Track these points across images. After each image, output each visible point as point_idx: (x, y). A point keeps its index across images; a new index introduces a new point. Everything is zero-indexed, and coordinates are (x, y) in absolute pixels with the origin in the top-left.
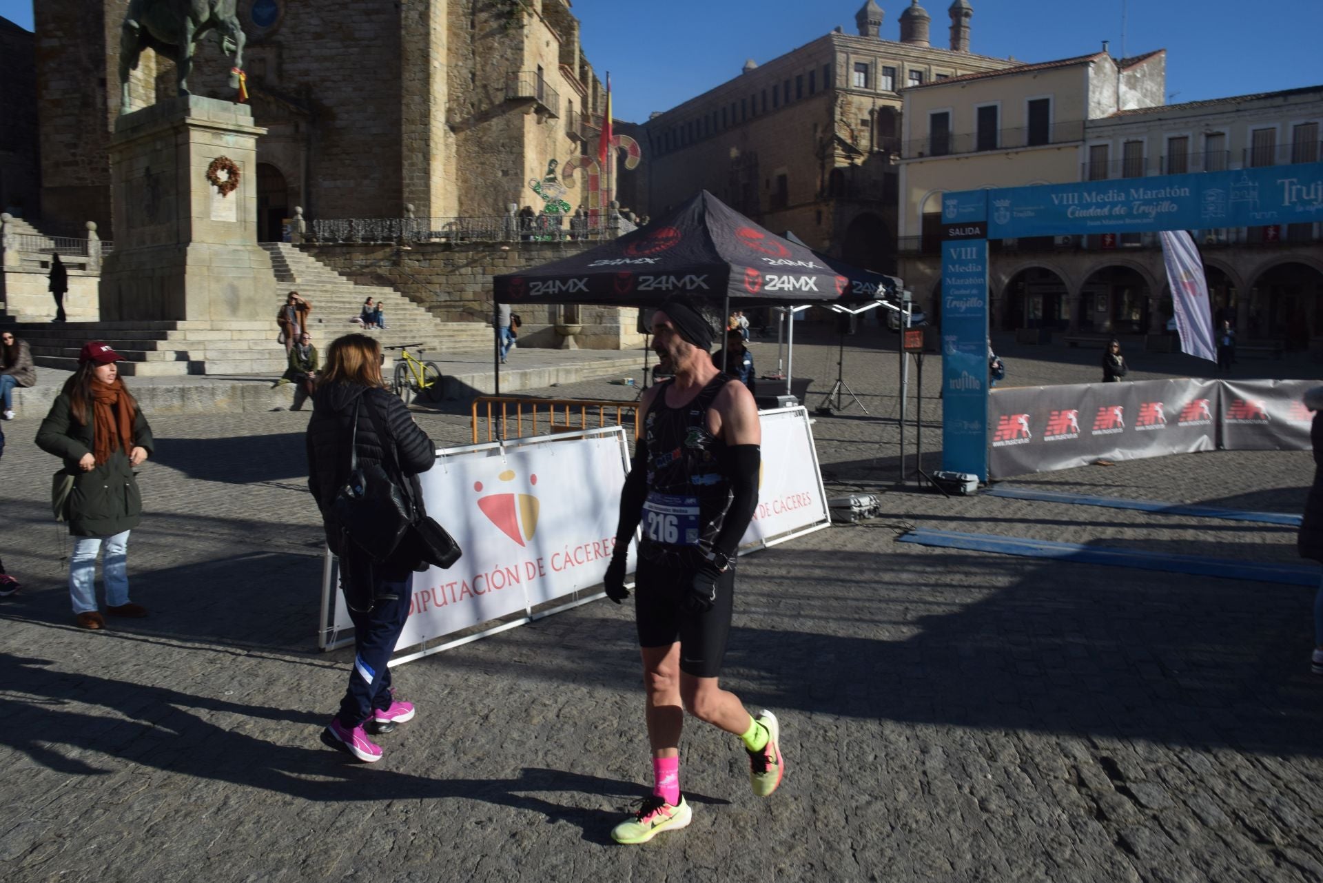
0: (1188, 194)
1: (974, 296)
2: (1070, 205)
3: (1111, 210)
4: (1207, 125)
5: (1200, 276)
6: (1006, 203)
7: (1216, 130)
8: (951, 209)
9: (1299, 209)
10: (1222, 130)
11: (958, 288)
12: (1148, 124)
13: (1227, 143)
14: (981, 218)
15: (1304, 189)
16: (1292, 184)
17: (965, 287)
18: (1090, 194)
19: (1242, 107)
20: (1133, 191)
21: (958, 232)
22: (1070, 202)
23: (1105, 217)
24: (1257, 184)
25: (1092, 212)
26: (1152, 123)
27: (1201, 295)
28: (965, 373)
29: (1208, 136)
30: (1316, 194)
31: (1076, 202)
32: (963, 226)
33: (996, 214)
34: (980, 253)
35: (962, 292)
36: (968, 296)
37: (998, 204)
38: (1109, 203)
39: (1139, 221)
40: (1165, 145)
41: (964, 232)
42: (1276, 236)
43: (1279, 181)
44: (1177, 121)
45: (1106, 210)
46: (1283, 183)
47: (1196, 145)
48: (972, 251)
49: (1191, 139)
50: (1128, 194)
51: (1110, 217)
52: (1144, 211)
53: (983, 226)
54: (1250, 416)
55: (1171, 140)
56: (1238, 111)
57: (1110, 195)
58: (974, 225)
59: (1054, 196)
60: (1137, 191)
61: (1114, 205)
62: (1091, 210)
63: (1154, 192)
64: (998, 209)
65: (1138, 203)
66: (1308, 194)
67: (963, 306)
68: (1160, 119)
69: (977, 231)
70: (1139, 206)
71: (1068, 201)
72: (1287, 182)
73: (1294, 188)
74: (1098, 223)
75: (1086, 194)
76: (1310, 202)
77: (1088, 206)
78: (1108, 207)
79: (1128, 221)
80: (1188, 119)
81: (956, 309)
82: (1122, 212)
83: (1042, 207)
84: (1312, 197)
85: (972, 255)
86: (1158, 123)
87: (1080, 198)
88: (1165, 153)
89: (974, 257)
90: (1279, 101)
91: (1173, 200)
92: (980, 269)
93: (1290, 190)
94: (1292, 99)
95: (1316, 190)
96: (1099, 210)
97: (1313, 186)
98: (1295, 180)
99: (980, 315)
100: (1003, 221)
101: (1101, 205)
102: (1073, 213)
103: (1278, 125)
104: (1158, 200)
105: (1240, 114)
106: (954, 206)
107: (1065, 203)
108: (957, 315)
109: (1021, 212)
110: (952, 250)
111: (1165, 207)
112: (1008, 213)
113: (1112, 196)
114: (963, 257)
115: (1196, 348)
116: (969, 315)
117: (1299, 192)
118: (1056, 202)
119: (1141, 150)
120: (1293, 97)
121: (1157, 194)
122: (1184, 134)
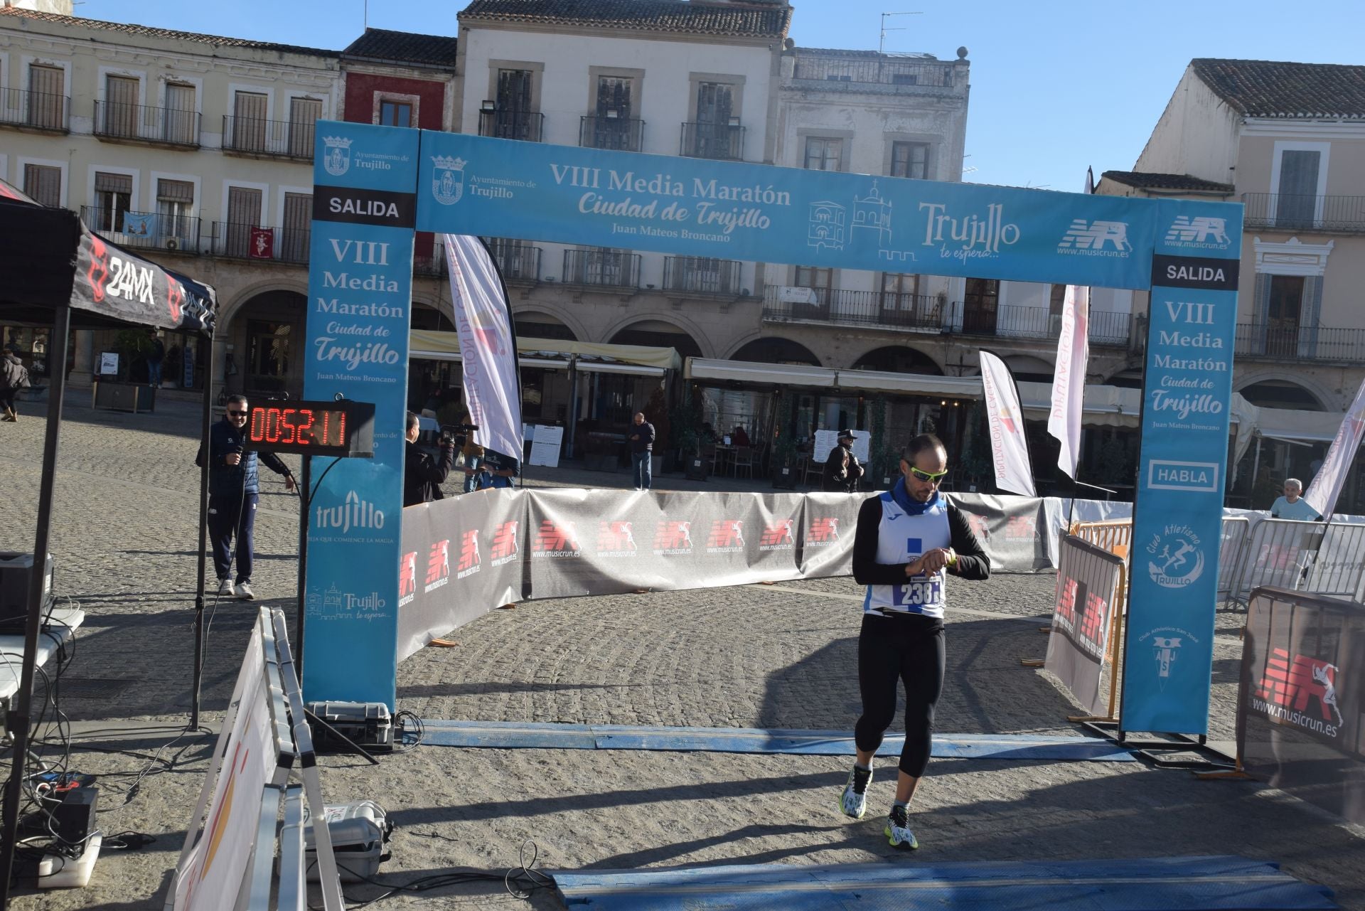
0: (787, 203)
1: (382, 340)
2: (587, 190)
3: (659, 210)
4: (168, 67)
5: (501, 323)
6: (458, 164)
7: (180, 78)
8: (337, 156)
9: (945, 253)
10: (191, 81)
11: (346, 320)
12: (72, 43)
13: (198, 101)
14: (404, 185)
15: (954, 222)
16: (938, 212)
17: (362, 321)
18: (621, 176)
19: (220, 52)
20: (698, 181)
21: (349, 206)
22: (585, 184)
23: (646, 222)
24: (890, 205)
25: (624, 207)
26: (79, 43)
27: (503, 352)
28: (353, 495)
29: (170, 84)
30: (969, 235)
31: (595, 185)
32: (365, 196)
33: (436, 183)
34: (396, 256)
35: (353, 330)
36: (365, 340)
37: (440, 162)
38: (655, 196)
39: (704, 237)
40: (102, 82)
41: (364, 207)
42: (268, 251)
43: (922, 205)
44: (121, 49)
45: (651, 208)
46: (927, 209)
47: (150, 95)
48: (378, 250)
49: (142, 83)
50: (689, 187)
51: (656, 222)
52: (715, 221)
53: (408, 206)
54: (560, 547)
55: (110, 77)
56: (215, 56)
57: (659, 183)
58: (387, 197)
59: (554, 167)
60: (705, 185)
61: (664, 201)
62: (624, 205)
63: (735, 190)
64: (440, 174)
65: (707, 204)
66: (959, 233)
67: (354, 360)
68: (92, 40)
69: (393, 210)
70: (709, 210)
71: (580, 180)
72: (932, 207)
73: (941, 219)
74: (633, 230)
75: (614, 173)
76: (959, 245)
77: (618, 197)
78: (655, 203)
79: (685, 234)
80: (139, 51)
81: (338, 365)
82: (678, 217)
83: (531, 185)
84: (964, 237)
85: (378, 258)
86: (90, 45)
87: (604, 179)
88: (101, 96)
89: (383, 262)
90: (273, 56)
91: (765, 209)
92: (395, 287)
93: (936, 222)
94: (290, 58)
95: (970, 227)
96: (638, 208)
97: (966, 220)
98: (943, 207)
99: (394, 381)
100: (447, 200)
101: (643, 199)
102: (588, 205)
103: (269, 90)
104: (742, 205)
105: (217, 61)
106: (344, 152)
107: (575, 183)
108: (340, 377)
109: (487, 186)
110: (334, 242)
111: (752, 219)
112: (460, 186)
113: (660, 184)
114: (359, 260)
115: (494, 439)
116: (366, 378)
117: (947, 225)
118: (559, 180)
119: (59, 84)
120: (291, 55)
121: (739, 194)
122: (133, 73)
